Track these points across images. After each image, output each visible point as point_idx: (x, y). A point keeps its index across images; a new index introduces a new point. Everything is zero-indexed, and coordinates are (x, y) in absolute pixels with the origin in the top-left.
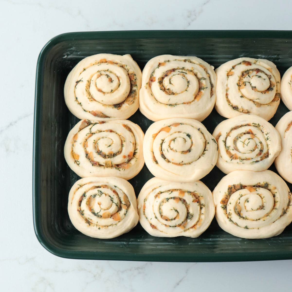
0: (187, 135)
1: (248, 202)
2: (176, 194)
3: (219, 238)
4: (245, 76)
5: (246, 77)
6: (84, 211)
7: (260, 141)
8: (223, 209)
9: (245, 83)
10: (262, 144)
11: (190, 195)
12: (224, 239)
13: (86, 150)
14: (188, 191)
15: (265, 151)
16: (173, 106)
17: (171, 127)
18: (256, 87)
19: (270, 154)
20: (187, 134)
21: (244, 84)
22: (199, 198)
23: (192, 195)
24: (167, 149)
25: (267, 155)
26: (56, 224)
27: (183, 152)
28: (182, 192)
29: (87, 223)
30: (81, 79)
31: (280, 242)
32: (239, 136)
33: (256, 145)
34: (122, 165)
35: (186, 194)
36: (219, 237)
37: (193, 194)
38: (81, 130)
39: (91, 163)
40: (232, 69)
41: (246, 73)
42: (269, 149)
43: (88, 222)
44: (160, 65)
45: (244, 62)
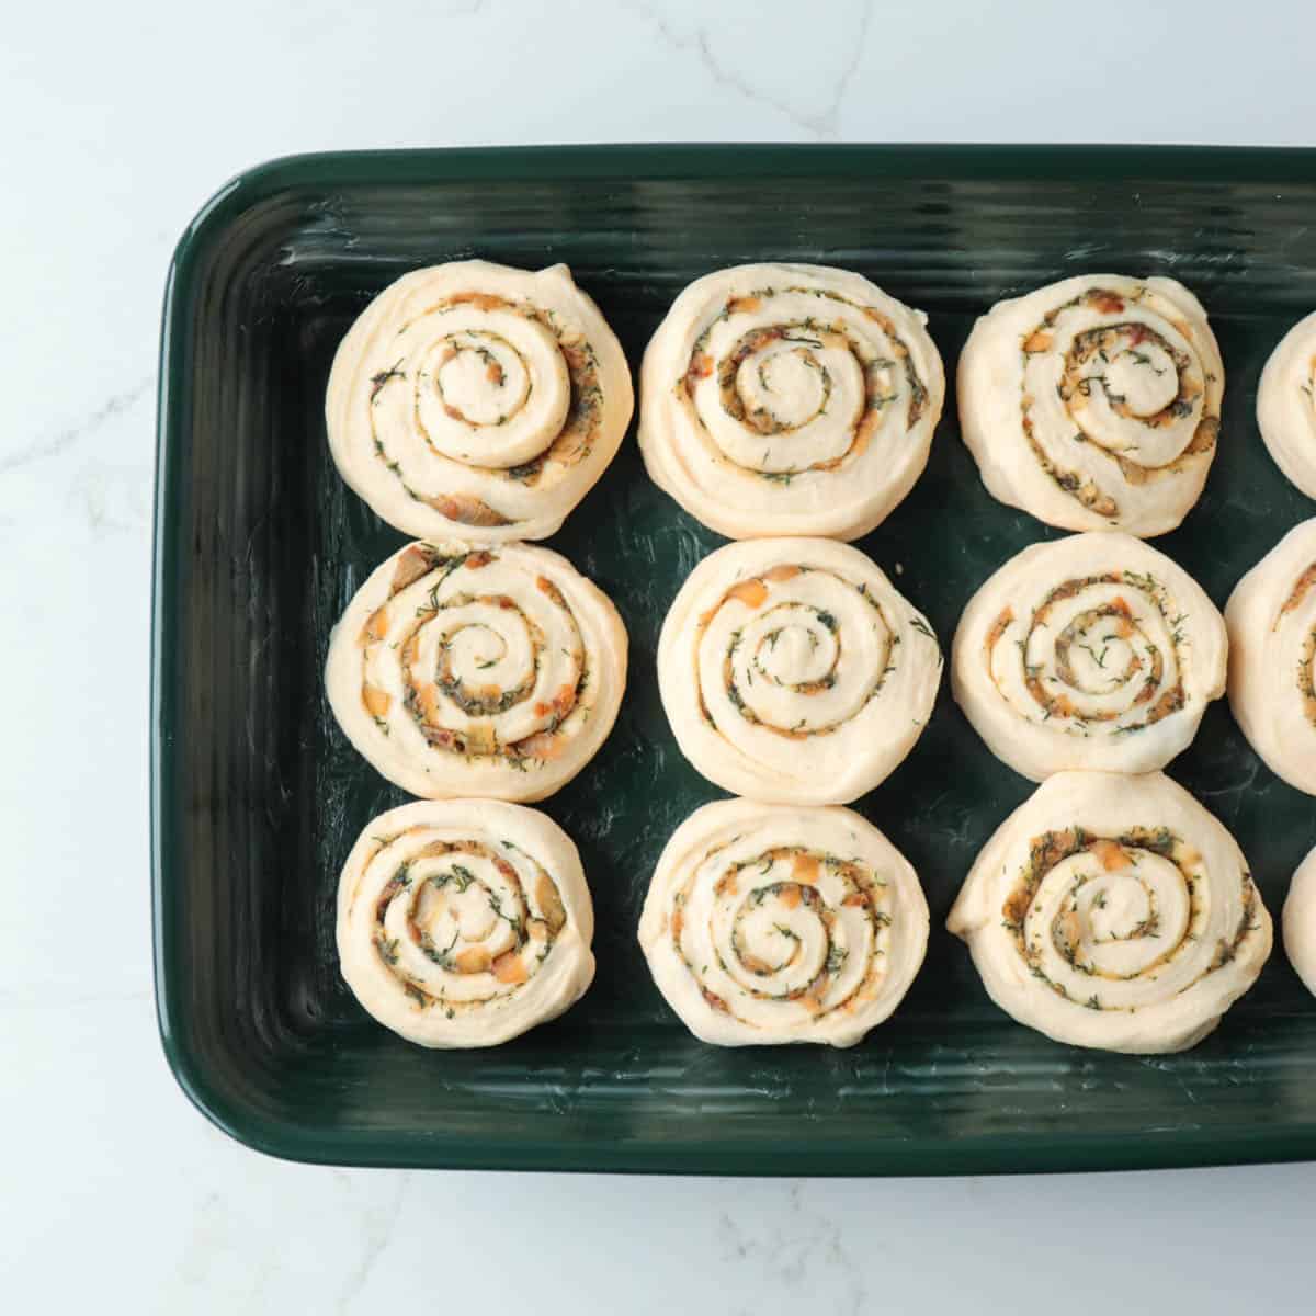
0: (820, 619)
1: (1102, 905)
2: (785, 870)
3: (970, 1065)
4: (1086, 353)
5: (1090, 360)
6: (397, 942)
7: (1149, 645)
8: (1012, 932)
9: (1084, 385)
10: (1157, 653)
11: (837, 874)
12: (993, 1069)
13: (410, 672)
14: (832, 855)
15: (1168, 682)
16: (784, 482)
17: (766, 582)
18: (1127, 396)
19: (1186, 697)
20: (823, 613)
21: (1081, 388)
22: (871, 891)
23: (845, 875)
24: (748, 671)
25: (1177, 700)
26: (255, 1005)
27: (805, 688)
28: (808, 860)
29: (411, 996)
30: (398, 364)
31: (1235, 1080)
32: (1077, 627)
33: (1136, 658)
34: (533, 745)
35: (822, 869)
36: (971, 1060)
37: (848, 870)
38: (398, 589)
39: (422, 732)
40: (1041, 327)
41: (1091, 342)
42: (1185, 677)
43: (416, 991)
44: (732, 305)
45: (1095, 294)
